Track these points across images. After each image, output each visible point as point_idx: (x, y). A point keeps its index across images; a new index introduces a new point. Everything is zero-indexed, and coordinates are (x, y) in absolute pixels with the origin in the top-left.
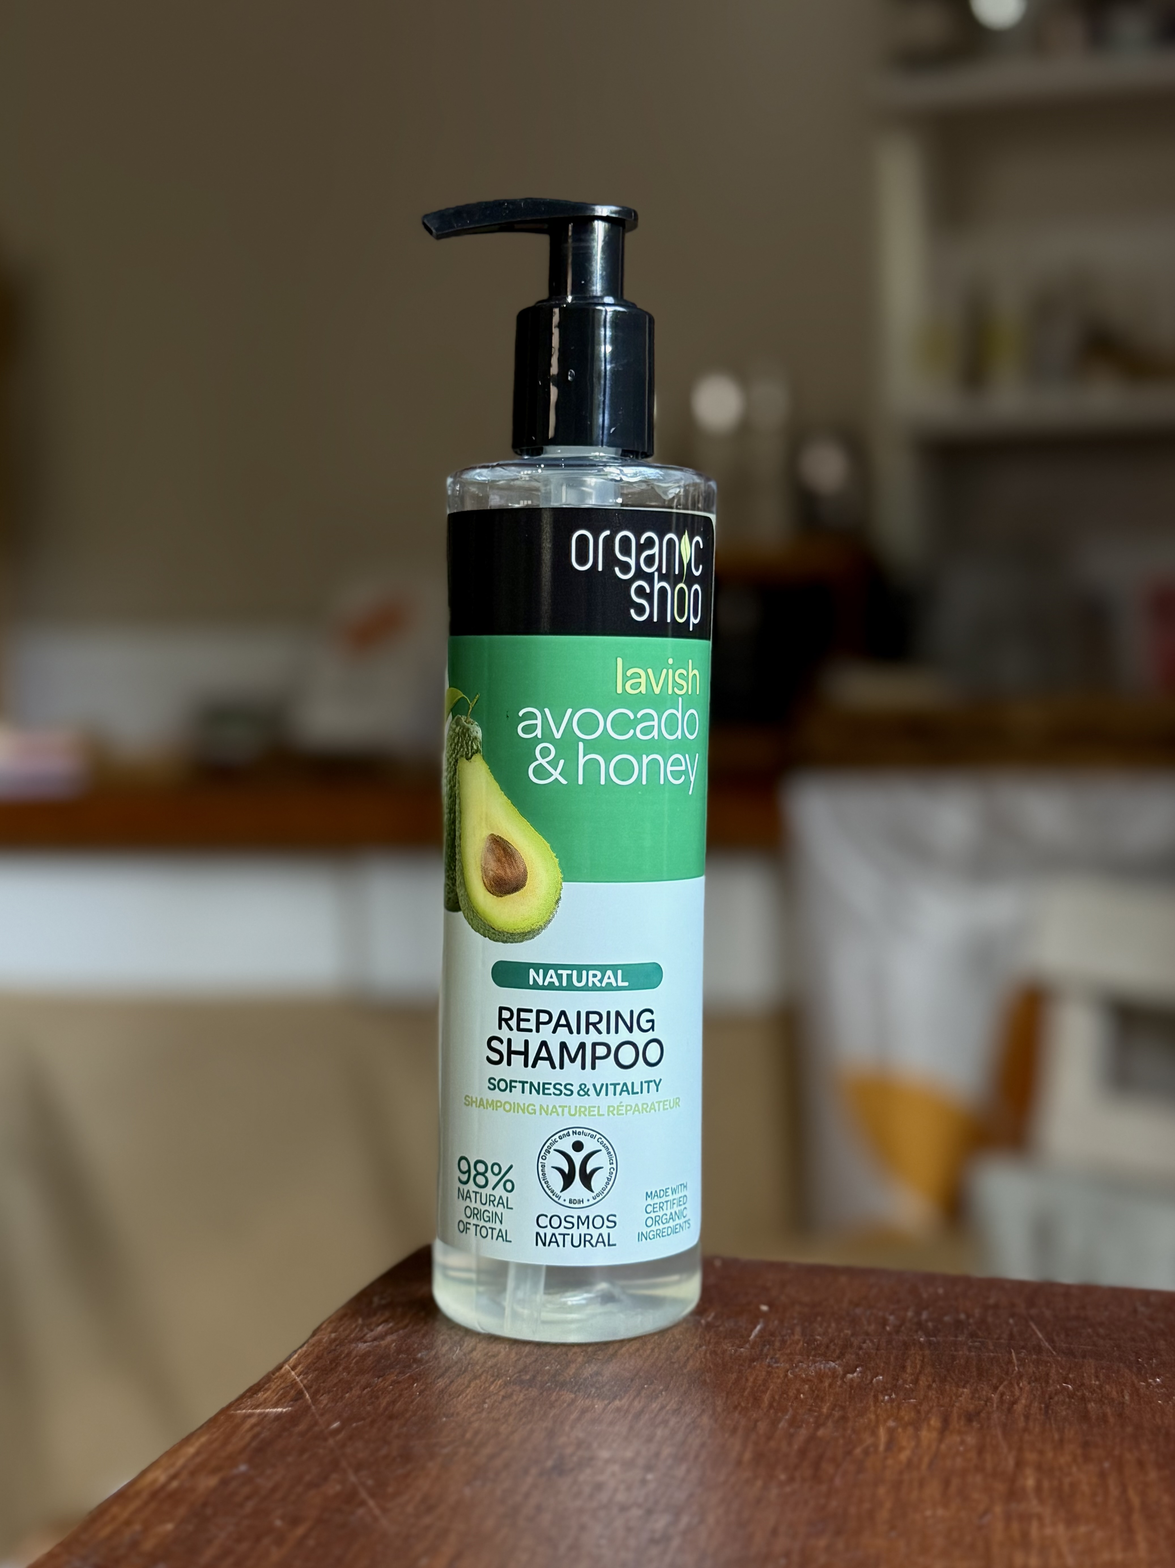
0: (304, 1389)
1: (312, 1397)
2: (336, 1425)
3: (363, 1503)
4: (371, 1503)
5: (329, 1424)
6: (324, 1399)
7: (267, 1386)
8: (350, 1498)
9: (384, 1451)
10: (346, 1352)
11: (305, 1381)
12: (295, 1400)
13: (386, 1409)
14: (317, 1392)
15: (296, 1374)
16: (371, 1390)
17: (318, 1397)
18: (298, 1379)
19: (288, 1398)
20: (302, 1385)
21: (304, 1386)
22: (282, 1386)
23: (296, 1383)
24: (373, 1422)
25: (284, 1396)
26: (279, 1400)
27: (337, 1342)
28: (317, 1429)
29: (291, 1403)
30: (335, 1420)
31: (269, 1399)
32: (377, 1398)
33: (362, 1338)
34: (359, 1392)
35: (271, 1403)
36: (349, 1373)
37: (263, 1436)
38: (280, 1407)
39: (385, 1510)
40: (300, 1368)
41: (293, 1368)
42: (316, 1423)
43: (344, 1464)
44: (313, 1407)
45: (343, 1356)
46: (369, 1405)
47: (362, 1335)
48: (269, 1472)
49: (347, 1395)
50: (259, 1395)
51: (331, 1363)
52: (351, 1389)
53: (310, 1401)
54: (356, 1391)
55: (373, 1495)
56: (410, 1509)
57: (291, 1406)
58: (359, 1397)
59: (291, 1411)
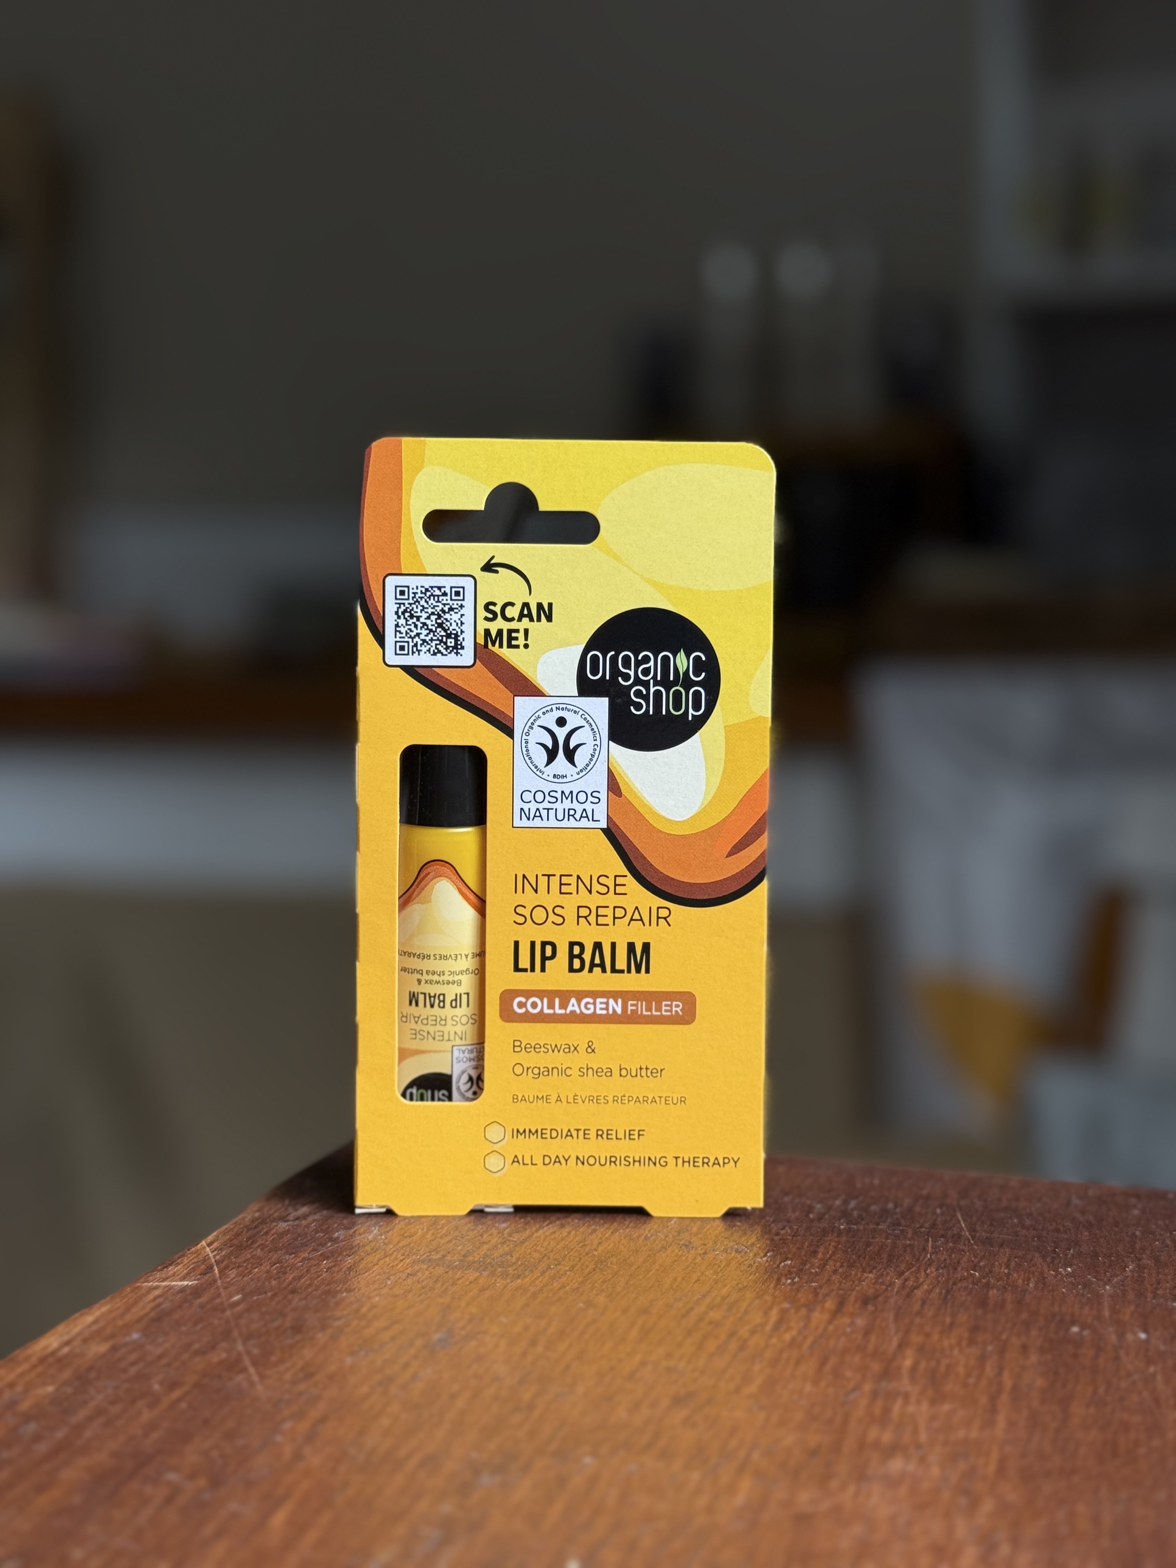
0: (215, 1264)
1: (220, 1272)
2: (236, 1298)
3: (244, 1370)
4: (252, 1370)
5: (231, 1296)
6: (232, 1274)
7: (179, 1261)
8: (234, 1366)
9: (277, 1323)
10: (265, 1231)
11: (218, 1257)
12: (203, 1274)
13: (290, 1284)
14: (227, 1267)
15: (210, 1250)
16: (281, 1266)
17: (227, 1271)
18: (211, 1255)
19: (198, 1272)
20: (213, 1260)
21: (216, 1261)
22: (195, 1260)
23: (209, 1258)
24: (275, 1295)
25: (194, 1269)
26: (188, 1273)
27: (259, 1221)
28: (218, 1301)
29: (199, 1277)
30: (237, 1294)
31: (179, 1272)
32: (285, 1273)
33: (285, 1217)
34: (268, 1268)
35: (178, 1277)
36: (262, 1250)
37: (163, 1306)
38: (187, 1281)
39: (262, 1377)
40: (215, 1245)
41: (209, 1245)
42: (219, 1295)
43: (235, 1333)
44: (219, 1281)
45: (262, 1233)
46: (275, 1280)
47: (285, 1215)
48: (160, 1340)
49: (256, 1270)
50: (170, 1269)
51: (247, 1241)
52: (261, 1265)
53: (218, 1275)
54: (266, 1266)
55: (255, 1364)
56: (288, 1376)
57: (198, 1280)
58: (268, 1272)
59: (197, 1284)
